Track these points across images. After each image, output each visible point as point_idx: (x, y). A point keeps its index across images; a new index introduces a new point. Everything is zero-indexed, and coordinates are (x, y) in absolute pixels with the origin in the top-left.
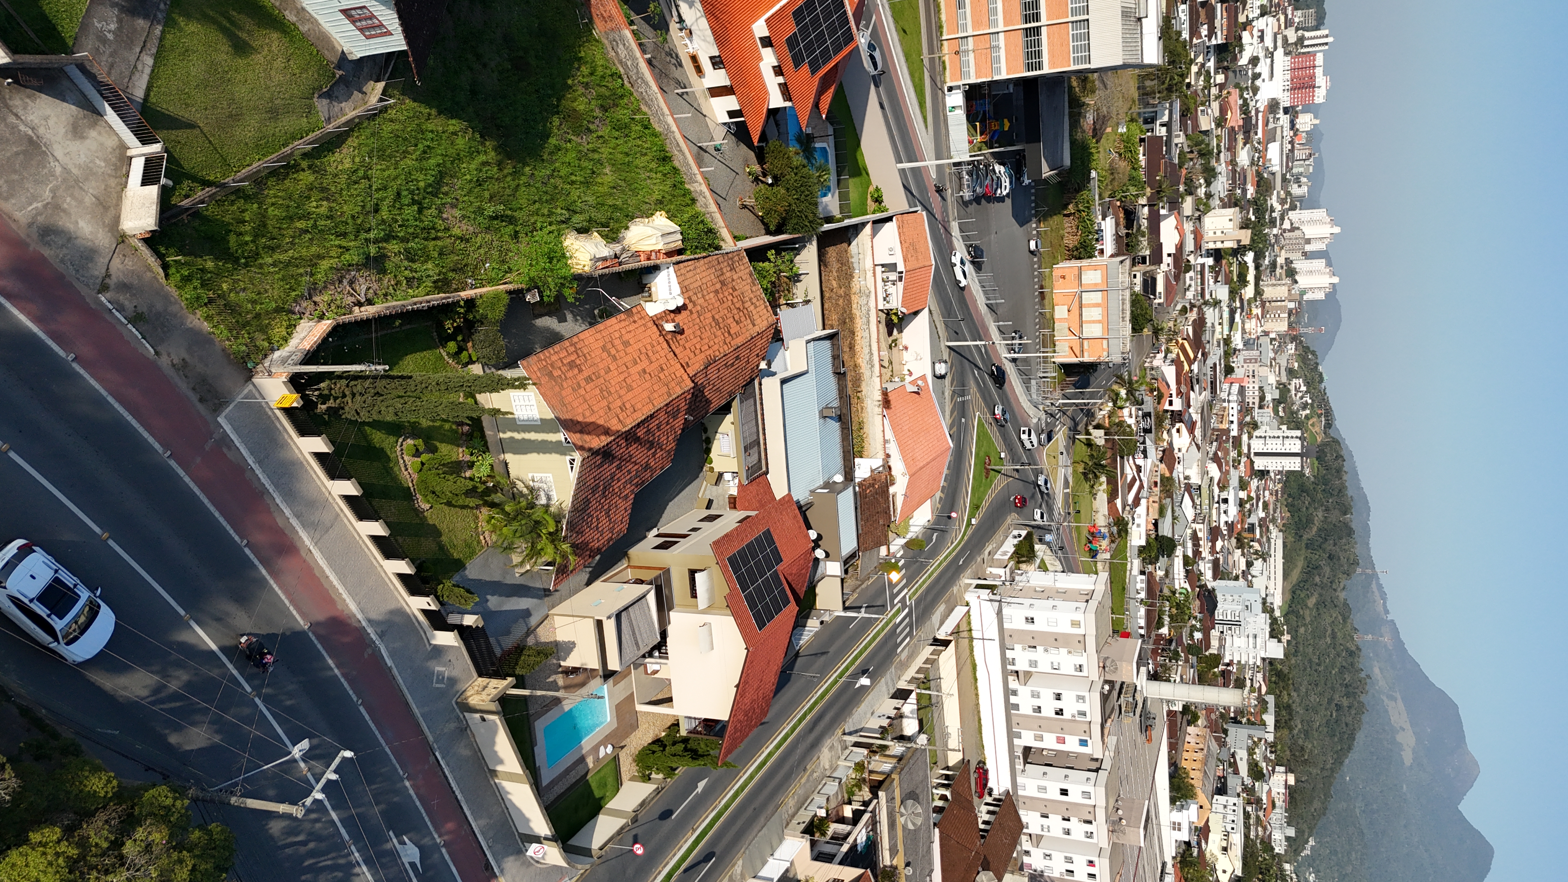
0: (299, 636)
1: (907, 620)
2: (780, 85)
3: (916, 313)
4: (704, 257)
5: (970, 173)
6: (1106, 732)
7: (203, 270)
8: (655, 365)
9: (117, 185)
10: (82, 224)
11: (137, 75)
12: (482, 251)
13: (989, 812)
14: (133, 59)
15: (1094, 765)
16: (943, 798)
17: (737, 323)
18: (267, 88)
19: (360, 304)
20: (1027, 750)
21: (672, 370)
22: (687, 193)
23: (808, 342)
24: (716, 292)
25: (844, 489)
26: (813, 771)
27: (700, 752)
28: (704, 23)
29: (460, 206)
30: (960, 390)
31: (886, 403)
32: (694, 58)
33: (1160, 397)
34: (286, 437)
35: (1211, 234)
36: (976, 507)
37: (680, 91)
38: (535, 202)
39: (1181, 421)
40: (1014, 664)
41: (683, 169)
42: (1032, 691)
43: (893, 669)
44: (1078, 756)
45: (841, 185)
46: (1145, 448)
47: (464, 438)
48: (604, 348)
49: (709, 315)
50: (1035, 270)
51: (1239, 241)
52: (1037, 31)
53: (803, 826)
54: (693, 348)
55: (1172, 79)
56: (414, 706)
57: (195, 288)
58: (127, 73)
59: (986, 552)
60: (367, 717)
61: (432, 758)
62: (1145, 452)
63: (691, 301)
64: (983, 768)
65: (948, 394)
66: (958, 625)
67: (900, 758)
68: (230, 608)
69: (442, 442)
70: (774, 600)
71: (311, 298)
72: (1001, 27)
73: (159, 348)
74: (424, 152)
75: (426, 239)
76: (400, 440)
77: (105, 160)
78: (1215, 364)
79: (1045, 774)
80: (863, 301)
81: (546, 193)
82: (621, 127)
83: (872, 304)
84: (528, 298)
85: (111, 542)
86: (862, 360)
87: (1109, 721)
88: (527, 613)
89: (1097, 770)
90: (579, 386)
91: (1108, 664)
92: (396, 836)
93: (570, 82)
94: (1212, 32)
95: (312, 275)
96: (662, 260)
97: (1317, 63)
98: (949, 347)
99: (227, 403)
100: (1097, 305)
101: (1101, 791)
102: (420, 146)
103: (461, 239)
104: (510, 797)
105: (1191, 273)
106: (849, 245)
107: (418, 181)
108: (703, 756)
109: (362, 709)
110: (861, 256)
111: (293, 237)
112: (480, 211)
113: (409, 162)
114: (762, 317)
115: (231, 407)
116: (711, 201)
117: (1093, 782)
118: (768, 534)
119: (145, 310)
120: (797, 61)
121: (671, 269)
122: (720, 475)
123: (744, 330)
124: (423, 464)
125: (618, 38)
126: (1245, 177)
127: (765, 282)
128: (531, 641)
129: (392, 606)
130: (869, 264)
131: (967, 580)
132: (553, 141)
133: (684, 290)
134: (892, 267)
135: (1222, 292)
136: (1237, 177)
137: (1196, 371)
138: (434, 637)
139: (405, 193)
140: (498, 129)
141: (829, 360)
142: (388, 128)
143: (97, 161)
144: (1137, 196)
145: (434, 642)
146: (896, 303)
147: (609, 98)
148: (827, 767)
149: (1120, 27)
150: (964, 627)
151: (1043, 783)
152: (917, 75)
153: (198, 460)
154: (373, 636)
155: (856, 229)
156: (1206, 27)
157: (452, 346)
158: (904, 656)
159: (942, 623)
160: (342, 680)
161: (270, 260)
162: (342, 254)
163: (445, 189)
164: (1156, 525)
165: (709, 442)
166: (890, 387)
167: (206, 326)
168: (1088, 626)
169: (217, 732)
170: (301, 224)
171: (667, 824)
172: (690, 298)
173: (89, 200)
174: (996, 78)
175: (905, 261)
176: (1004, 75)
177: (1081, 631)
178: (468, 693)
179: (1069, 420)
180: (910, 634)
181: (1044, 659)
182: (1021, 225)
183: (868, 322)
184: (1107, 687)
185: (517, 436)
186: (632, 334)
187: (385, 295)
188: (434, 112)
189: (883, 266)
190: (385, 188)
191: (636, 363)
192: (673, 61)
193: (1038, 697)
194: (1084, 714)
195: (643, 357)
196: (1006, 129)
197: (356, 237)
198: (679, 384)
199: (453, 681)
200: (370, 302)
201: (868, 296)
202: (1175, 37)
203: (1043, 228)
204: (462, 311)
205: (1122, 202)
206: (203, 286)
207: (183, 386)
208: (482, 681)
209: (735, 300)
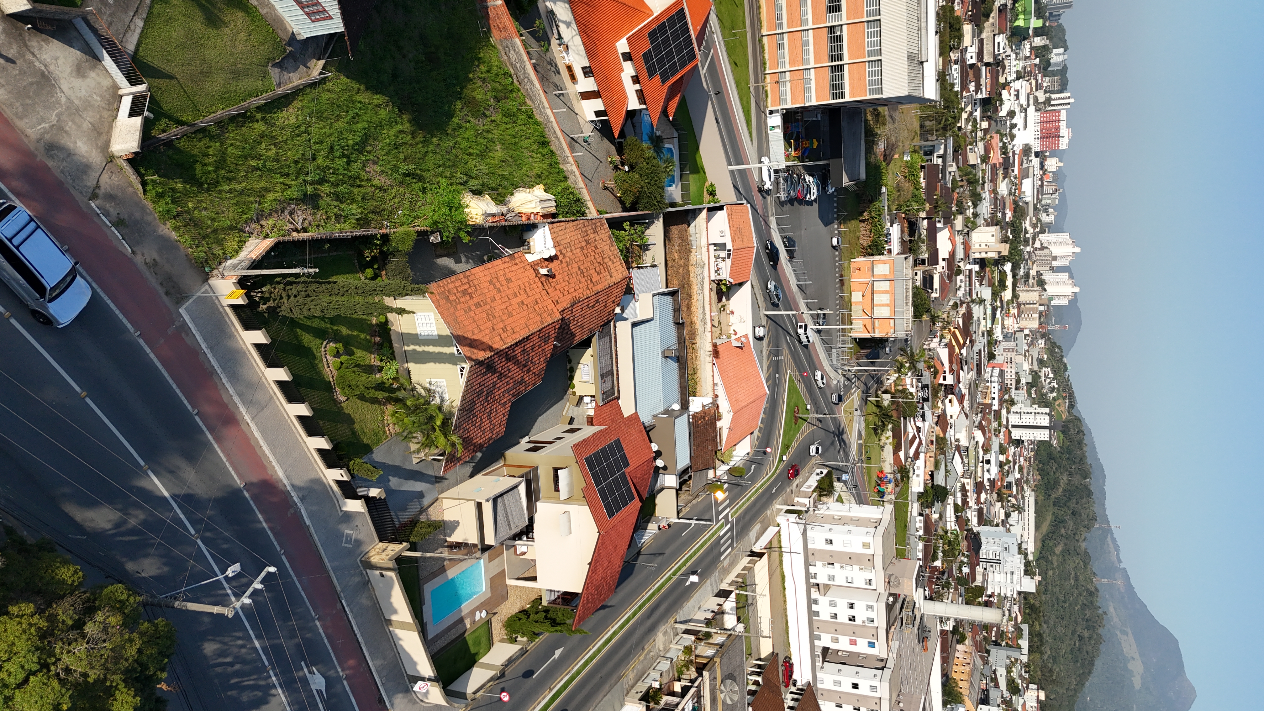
0: (236, 493)
1: (729, 534)
2: (637, 91)
3: (741, 285)
4: (573, 221)
5: (786, 179)
6: (890, 636)
7: (173, 190)
8: (531, 299)
9: (109, 116)
10: (79, 144)
11: (130, 33)
12: (396, 200)
13: (793, 699)
14: (127, 20)
15: (880, 665)
16: (756, 683)
17: (598, 274)
18: (232, 54)
19: (297, 231)
20: (825, 650)
21: (545, 304)
22: (561, 171)
23: (654, 295)
24: (582, 248)
25: (681, 415)
26: (650, 651)
27: (558, 620)
28: (578, 40)
29: (381, 163)
30: (775, 352)
31: (716, 353)
32: (569, 68)
33: (935, 374)
34: (233, 330)
35: (977, 246)
36: (786, 447)
37: (557, 92)
38: (440, 166)
39: (953, 393)
40: (815, 578)
41: (558, 152)
42: (830, 601)
43: (716, 573)
44: (867, 656)
45: (684, 178)
46: (923, 412)
47: (376, 347)
48: (491, 282)
49: (576, 265)
50: (836, 262)
51: (999, 253)
52: (840, 68)
53: (640, 695)
54: (562, 290)
55: (947, 120)
56: (326, 560)
57: (167, 203)
58: (122, 31)
59: (795, 485)
60: (288, 565)
61: (339, 605)
62: (923, 416)
63: (561, 253)
64: (789, 662)
65: (765, 353)
66: (770, 542)
67: (721, 646)
68: (181, 463)
69: (358, 348)
70: (622, 495)
71: (258, 222)
72: (812, 65)
73: (135, 249)
74: (354, 118)
75: (352, 186)
76: (325, 343)
77: (101, 96)
78: (980, 350)
79: (839, 670)
80: (699, 271)
81: (449, 160)
82: (510, 115)
83: (706, 274)
84: (432, 239)
85: (88, 400)
86: (697, 318)
87: (893, 628)
88: (420, 495)
89: (882, 669)
90: (470, 309)
91: (892, 579)
92: (307, 666)
93: (471, 76)
94: (978, 88)
95: (260, 204)
96: (539, 220)
97: (1061, 118)
98: (767, 316)
99: (187, 298)
100: (886, 292)
101: (886, 685)
102: (351, 112)
103: (380, 189)
104: (401, 642)
105: (961, 277)
106: (689, 226)
107: (348, 140)
108: (560, 624)
109: (283, 557)
110: (698, 235)
111: (247, 172)
112: (396, 168)
113: (341, 124)
114: (618, 271)
115: (191, 301)
116: (580, 179)
117: (879, 678)
118: (618, 442)
119: (126, 217)
120: (651, 73)
121: (547, 227)
122: (581, 398)
123: (603, 280)
124: (342, 363)
125: (510, 45)
126: (1004, 204)
127: (621, 245)
128: (423, 518)
129: (312, 476)
130: (704, 242)
131: (778, 506)
132: (456, 120)
133: (556, 244)
134: (721, 246)
135: (986, 293)
136: (998, 203)
137: (965, 355)
138: (345, 504)
139: (336, 147)
140: (413, 106)
141: (671, 312)
142: (326, 96)
143: (95, 97)
144: (918, 210)
145: (345, 509)
146: (725, 275)
147: (501, 91)
148: (661, 649)
149: (906, 67)
150: (775, 544)
151: (838, 678)
152: (745, 99)
153: (162, 341)
154: (296, 499)
155: (695, 213)
156: (973, 84)
157: (369, 272)
158: (726, 563)
159: (757, 539)
160: (269, 532)
161: (227, 188)
162: (285, 190)
163: (369, 148)
164: (932, 476)
165: (572, 371)
166: (718, 342)
167: (174, 235)
168: (877, 548)
169: (165, 564)
170: (253, 163)
171: (529, 682)
172: (560, 251)
173: (86, 125)
174: (808, 104)
175: (733, 241)
176: (814, 102)
177: (871, 551)
178: (371, 554)
179: (862, 385)
180: (731, 545)
181: (841, 574)
182: (826, 225)
183: (703, 288)
184: (891, 599)
185: (419, 348)
186: (514, 273)
187: (318, 226)
188: (362, 87)
189: (715, 245)
190: (321, 143)
191: (516, 296)
192: (553, 69)
193: (835, 606)
194: (872, 620)
195: (522, 292)
196: (815, 147)
197: (297, 177)
198: (550, 315)
199: (358, 543)
200: (305, 230)
201: (703, 267)
202: (949, 88)
203: (843, 229)
204: (379, 242)
205: (906, 214)
206: (173, 202)
207: (153, 281)
208: (382, 545)
209: (597, 256)
